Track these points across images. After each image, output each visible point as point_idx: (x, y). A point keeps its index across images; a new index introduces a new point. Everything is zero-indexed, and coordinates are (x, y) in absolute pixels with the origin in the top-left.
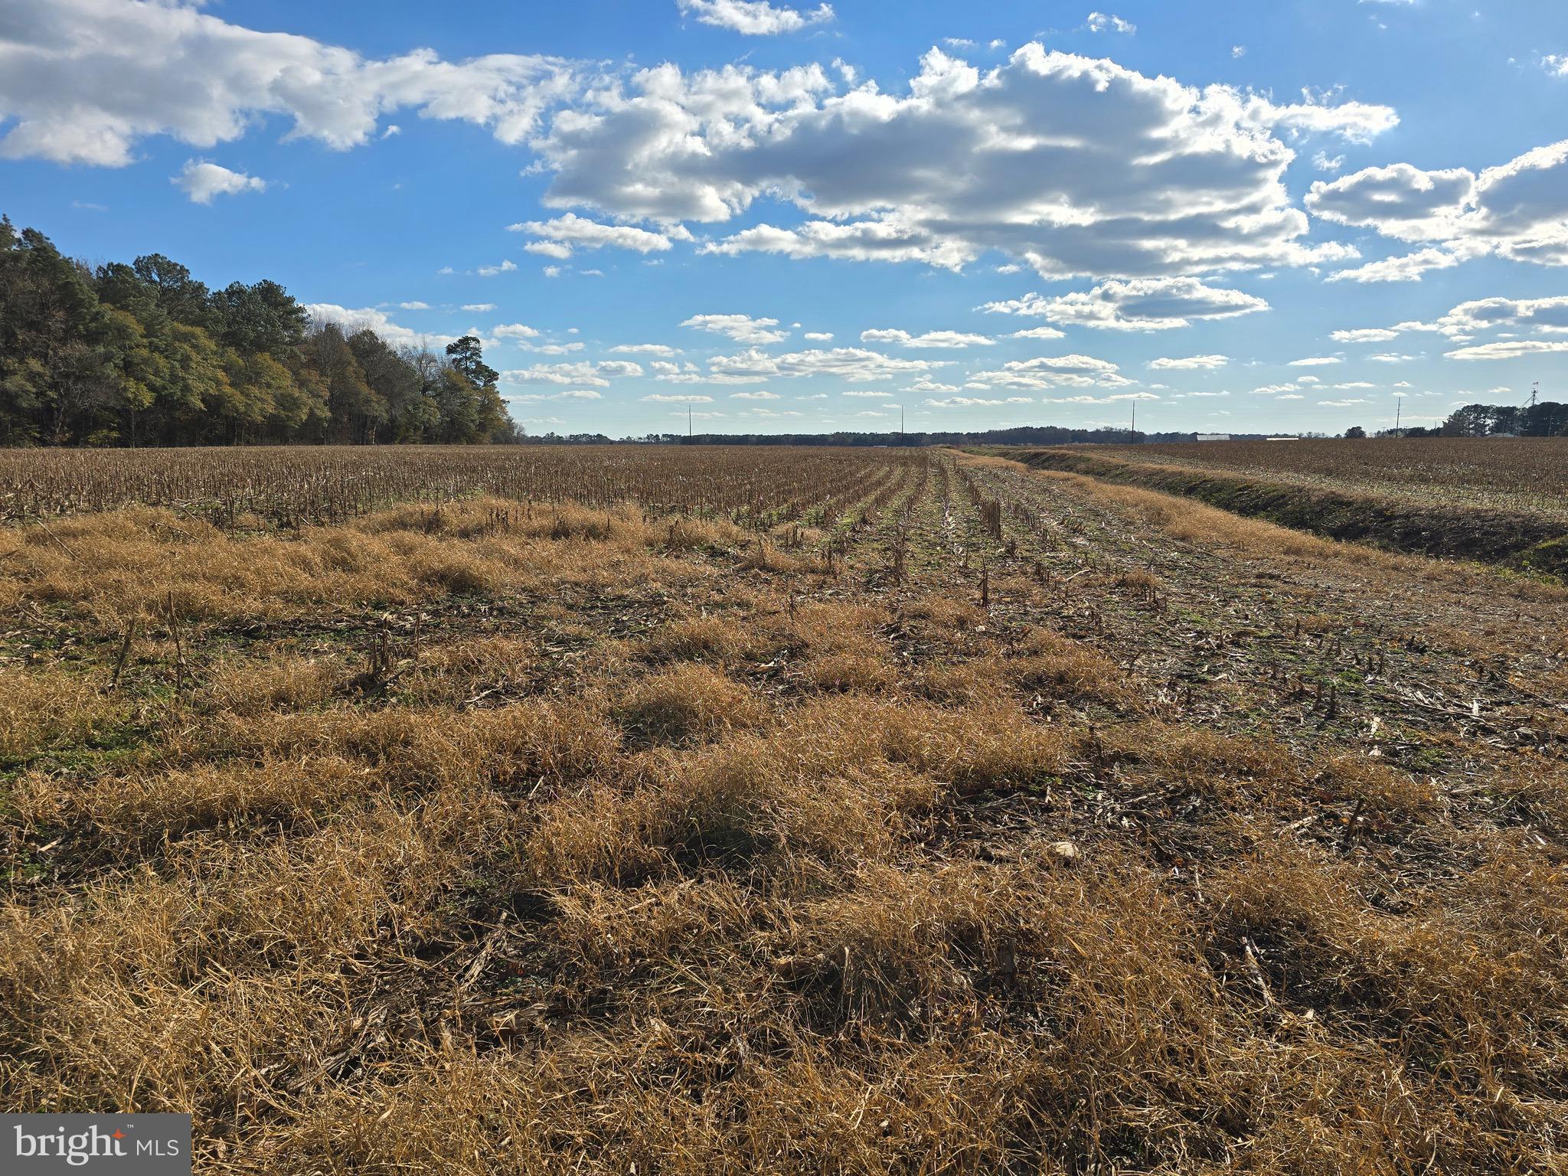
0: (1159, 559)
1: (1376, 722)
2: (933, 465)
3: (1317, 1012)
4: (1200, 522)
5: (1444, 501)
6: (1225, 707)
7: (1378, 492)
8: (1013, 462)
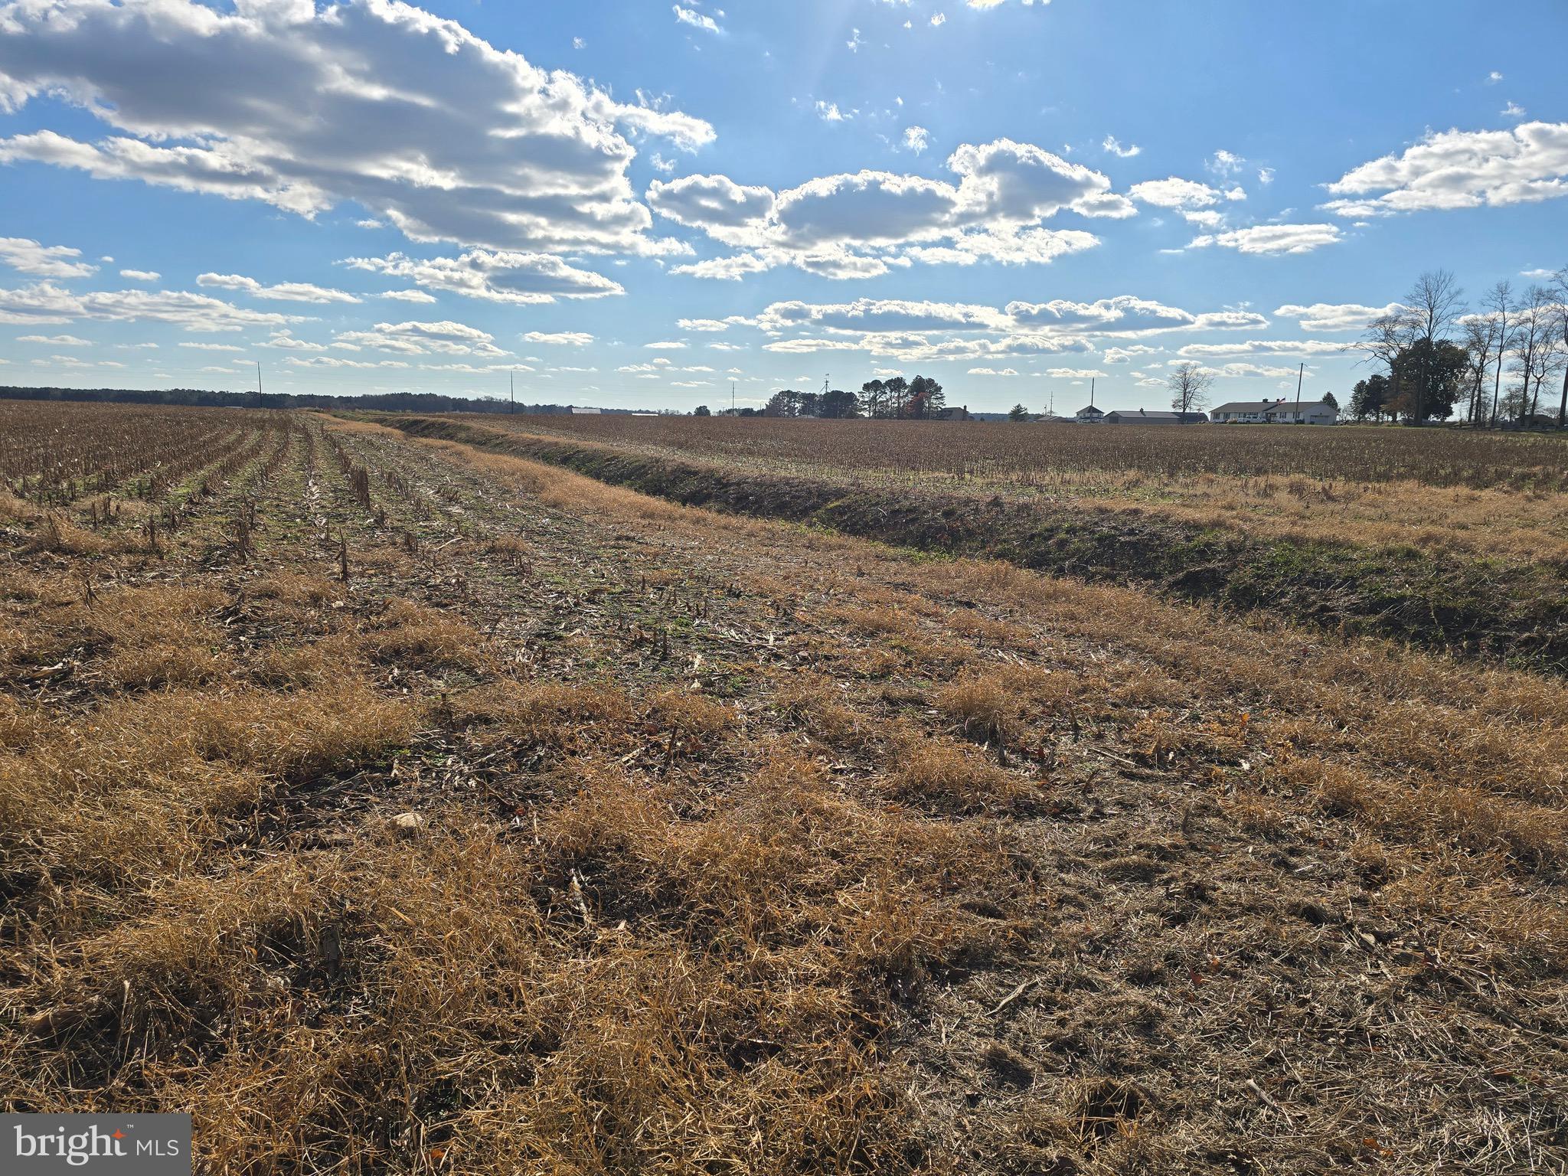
0: (532, 526)
1: (698, 659)
2: (297, 430)
3: (629, 921)
4: (570, 489)
5: (765, 470)
6: (576, 660)
7: (717, 463)
8: (389, 429)
